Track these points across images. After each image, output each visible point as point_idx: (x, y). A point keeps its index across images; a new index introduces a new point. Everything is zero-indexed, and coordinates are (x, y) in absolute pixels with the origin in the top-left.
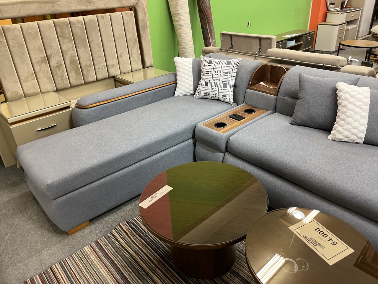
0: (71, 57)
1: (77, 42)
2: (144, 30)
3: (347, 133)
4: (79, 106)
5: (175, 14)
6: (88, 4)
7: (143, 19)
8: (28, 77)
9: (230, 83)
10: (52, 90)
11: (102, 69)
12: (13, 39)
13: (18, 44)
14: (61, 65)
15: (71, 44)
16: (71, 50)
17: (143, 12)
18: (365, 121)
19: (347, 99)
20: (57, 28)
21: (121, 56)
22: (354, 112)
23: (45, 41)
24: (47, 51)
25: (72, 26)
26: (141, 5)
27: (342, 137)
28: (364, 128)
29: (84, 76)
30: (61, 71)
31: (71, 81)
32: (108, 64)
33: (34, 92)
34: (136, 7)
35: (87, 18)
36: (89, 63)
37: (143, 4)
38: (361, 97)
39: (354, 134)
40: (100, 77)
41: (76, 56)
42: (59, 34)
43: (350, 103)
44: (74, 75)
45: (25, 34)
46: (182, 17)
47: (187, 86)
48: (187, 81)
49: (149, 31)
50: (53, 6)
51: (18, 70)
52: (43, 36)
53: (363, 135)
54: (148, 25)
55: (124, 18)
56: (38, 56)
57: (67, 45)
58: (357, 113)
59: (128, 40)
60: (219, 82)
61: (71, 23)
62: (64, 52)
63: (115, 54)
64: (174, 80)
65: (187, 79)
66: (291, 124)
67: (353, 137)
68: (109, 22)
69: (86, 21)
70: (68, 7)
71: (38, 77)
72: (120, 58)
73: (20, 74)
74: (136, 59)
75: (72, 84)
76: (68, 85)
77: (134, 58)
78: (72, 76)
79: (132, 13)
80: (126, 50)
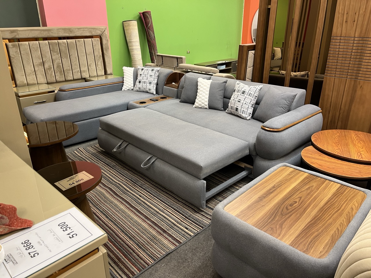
0: (58, 63)
1: (62, 55)
2: (106, 50)
3: (200, 103)
4: (61, 90)
5: (130, 42)
6: (70, 33)
7: (106, 44)
8: (30, 73)
9: (153, 82)
10: (45, 83)
11: (77, 73)
12: (24, 50)
13: (26, 53)
14: (51, 68)
15: (58, 56)
16: (58, 59)
17: (106, 39)
18: (208, 96)
19: (200, 86)
20: (50, 46)
21: (90, 66)
22: (203, 92)
23: (42, 53)
24: (43, 59)
25: (59, 45)
26: (104, 35)
27: (198, 105)
28: (207, 100)
29: (65, 76)
30: (50, 72)
31: (56, 78)
32: (81, 70)
33: (34, 83)
34: (101, 36)
35: (69, 41)
36: (68, 68)
37: (106, 35)
38: (206, 84)
39: (203, 103)
40: (75, 78)
41: (61, 63)
42: (51, 49)
43: (201, 87)
44: (59, 75)
45: (31, 48)
46: (134, 44)
47: (129, 84)
48: (129, 81)
49: (110, 51)
50: (48, 33)
51: (25, 68)
52: (41, 50)
53: (207, 103)
54: (110, 47)
55: (93, 42)
56: (37, 61)
57: (55, 56)
58: (204, 92)
59: (95, 56)
60: (147, 81)
61: (59, 43)
62: (53, 60)
63: (86, 64)
64: (122, 81)
65: (130, 80)
66: (180, 102)
67: (203, 105)
68: (83, 44)
69: (68, 43)
70: (58, 34)
71: (36, 74)
72: (89, 67)
73: (26, 71)
74: (100, 68)
75: (57, 80)
76: (54, 81)
77: (99, 67)
78: (58, 75)
79: (98, 40)
80: (93, 62)
